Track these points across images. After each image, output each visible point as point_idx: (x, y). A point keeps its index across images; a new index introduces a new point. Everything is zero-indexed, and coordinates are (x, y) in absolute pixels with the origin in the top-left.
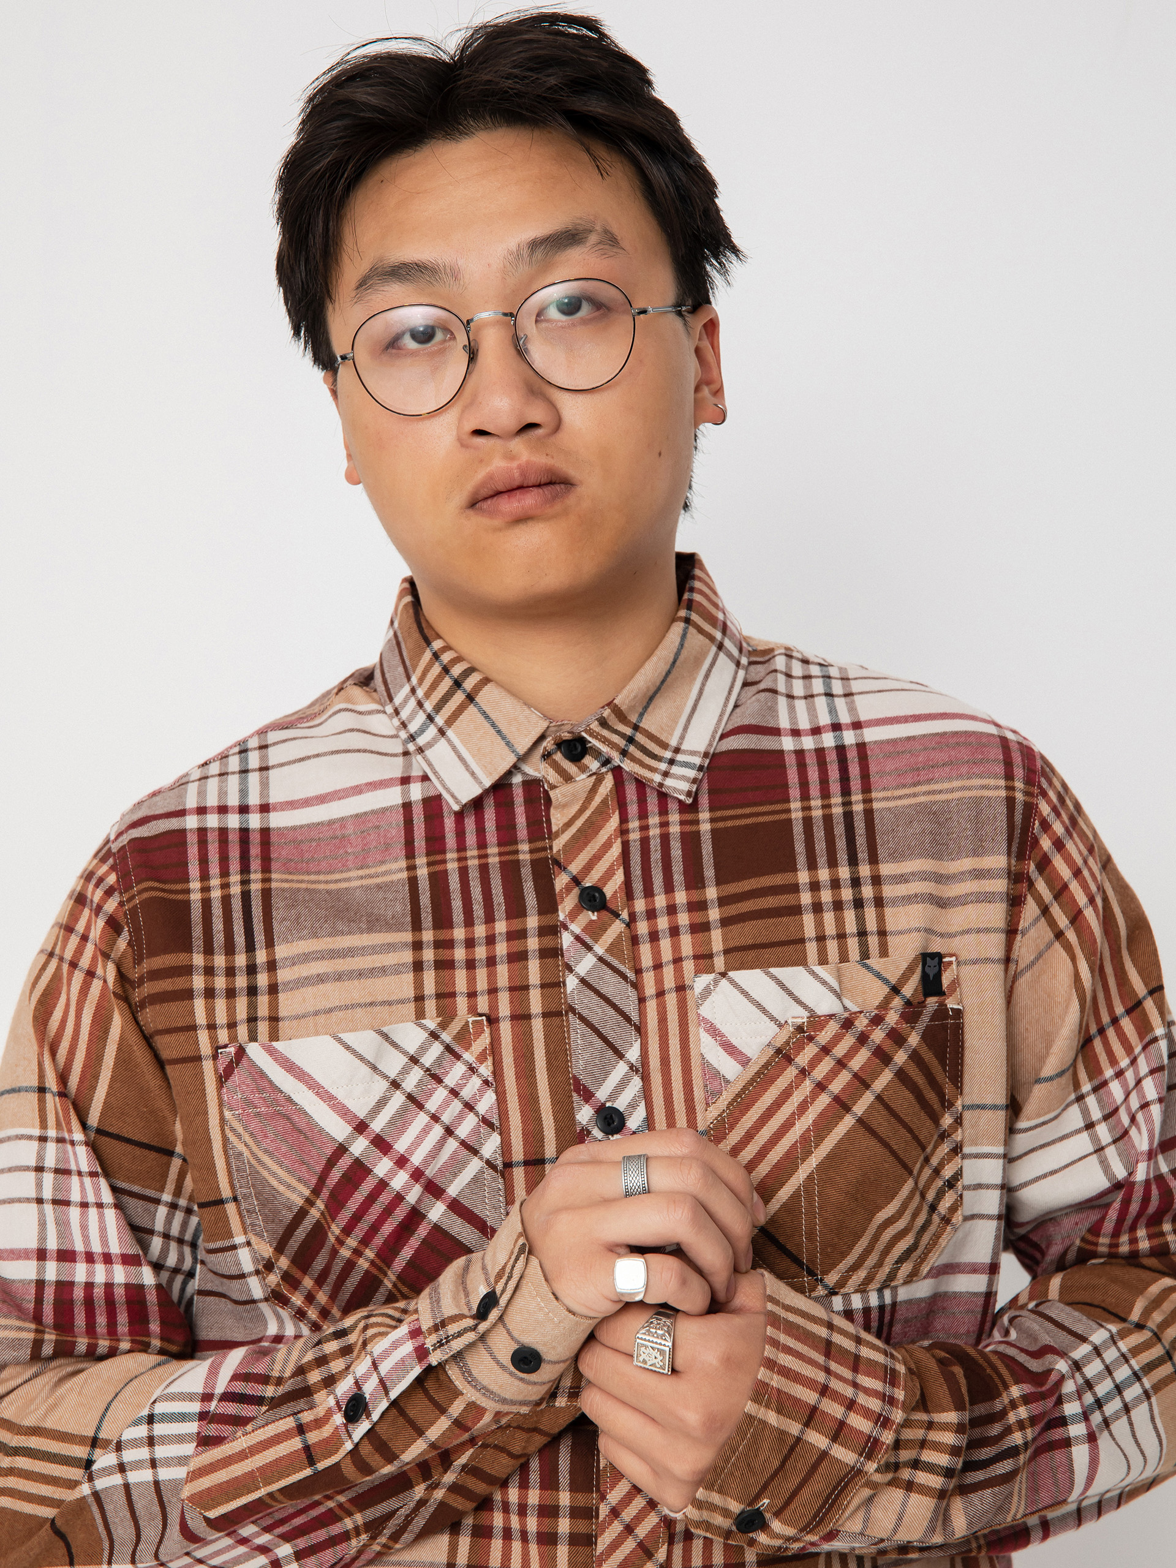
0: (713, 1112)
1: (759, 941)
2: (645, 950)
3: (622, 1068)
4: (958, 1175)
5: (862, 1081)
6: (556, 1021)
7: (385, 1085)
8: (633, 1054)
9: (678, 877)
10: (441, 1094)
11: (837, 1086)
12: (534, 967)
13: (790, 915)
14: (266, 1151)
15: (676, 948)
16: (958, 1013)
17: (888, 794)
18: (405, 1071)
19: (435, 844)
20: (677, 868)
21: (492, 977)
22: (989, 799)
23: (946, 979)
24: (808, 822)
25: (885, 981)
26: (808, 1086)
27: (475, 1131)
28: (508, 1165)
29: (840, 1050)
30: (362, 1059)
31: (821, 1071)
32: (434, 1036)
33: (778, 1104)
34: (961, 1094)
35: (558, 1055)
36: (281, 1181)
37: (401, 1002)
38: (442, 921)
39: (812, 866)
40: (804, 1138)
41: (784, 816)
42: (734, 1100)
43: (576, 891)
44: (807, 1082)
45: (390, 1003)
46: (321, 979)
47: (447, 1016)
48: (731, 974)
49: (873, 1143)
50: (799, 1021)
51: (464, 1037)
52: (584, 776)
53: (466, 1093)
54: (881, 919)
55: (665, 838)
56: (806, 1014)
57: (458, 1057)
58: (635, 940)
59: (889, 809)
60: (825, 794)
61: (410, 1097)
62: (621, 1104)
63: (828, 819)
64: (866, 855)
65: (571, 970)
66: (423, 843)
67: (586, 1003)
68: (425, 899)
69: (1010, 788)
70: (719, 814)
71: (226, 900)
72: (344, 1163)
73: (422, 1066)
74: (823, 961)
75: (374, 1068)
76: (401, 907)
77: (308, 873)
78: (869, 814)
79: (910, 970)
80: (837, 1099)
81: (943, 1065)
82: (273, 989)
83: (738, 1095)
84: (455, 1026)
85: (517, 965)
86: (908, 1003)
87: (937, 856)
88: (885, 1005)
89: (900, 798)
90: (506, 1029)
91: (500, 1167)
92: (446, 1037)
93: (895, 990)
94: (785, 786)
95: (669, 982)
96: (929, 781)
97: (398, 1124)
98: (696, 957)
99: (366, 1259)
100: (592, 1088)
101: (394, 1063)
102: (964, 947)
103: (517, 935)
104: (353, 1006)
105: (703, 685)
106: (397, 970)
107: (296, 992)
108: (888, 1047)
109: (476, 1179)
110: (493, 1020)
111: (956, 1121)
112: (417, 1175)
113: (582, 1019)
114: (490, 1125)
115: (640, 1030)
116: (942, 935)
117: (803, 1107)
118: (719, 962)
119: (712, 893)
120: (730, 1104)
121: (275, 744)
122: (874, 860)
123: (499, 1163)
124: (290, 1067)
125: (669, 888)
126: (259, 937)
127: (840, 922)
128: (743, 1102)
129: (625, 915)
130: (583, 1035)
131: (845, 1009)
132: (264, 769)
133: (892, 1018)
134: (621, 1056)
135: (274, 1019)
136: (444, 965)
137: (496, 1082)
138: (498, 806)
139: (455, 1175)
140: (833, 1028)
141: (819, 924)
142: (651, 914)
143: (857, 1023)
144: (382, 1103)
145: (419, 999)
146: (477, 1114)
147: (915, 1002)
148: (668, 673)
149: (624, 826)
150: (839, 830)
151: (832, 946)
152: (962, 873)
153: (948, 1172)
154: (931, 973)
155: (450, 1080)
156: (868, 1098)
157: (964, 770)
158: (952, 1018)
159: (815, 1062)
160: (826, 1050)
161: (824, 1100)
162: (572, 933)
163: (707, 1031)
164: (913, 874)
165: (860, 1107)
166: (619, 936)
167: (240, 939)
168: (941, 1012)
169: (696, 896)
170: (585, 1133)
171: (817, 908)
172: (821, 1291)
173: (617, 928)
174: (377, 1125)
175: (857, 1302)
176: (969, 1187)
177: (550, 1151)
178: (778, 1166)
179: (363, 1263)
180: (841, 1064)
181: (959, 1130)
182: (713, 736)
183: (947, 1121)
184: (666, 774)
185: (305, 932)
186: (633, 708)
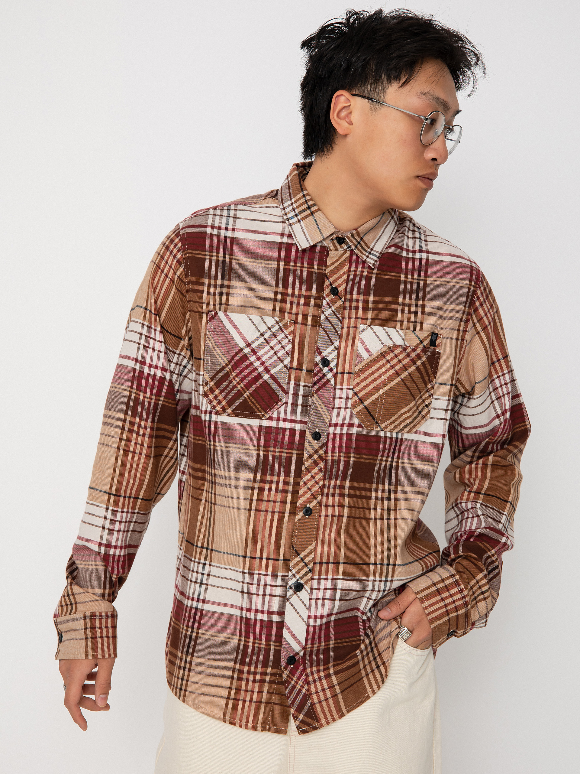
0: (358, 368)
1: (383, 318)
2: (347, 311)
3: (332, 347)
4: (430, 404)
5: (405, 368)
6: (315, 328)
7: (259, 334)
8: (337, 344)
9: (362, 290)
10: (275, 341)
11: (397, 368)
12: (311, 310)
13: (394, 312)
14: (217, 346)
15: (357, 313)
16: (439, 354)
17: (432, 279)
18: (266, 331)
19: (287, 259)
20: (362, 287)
21: (298, 309)
22: (463, 287)
23: (438, 342)
24: (406, 282)
25: (419, 338)
26: (388, 366)
27: (283, 355)
28: (291, 368)
29: (400, 357)
30: (254, 324)
31: (393, 362)
32: (277, 323)
33: (378, 370)
34: (435, 379)
35: (314, 338)
36: (220, 356)
37: (268, 310)
38: (285, 286)
39: (404, 297)
40: (384, 381)
41: (399, 278)
42: (365, 365)
43: (330, 287)
44: (389, 365)
45: (264, 309)
46: (244, 296)
47: (282, 318)
48: (372, 326)
49: (404, 387)
50: (390, 345)
51: (286, 326)
52: (341, 250)
53: (283, 343)
55: (361, 277)
56: (393, 344)
57: (283, 331)
58: (344, 308)
59: (432, 284)
60: (413, 275)
61: (266, 340)
62: (329, 358)
63: (412, 283)
64: (422, 298)
65: (323, 313)
66: (284, 257)
67: (326, 324)
68: (281, 276)
69: (470, 285)
70: (379, 272)
71: (217, 261)
72: (241, 354)
73: (271, 331)
74: (401, 328)
75: (257, 328)
76: (273, 277)
77: (245, 257)
78: (425, 285)
79: (427, 337)
80: (396, 372)
81: (432, 369)
82: (228, 294)
83: (366, 364)
84: (284, 322)
85: (306, 307)
86: (425, 347)
87: (444, 302)
88: (417, 346)
89: (436, 281)
90: (299, 326)
91: (289, 368)
92: (281, 324)
93: (422, 342)
94: (401, 268)
95: (352, 325)
96: (446, 278)
97: (260, 347)
98: (362, 319)
99: (241, 387)
100: (322, 351)
101: (263, 328)
102: (444, 333)
103: (308, 297)
104: (253, 307)
105: (385, 229)
106: (268, 299)
107: (236, 298)
108: (416, 359)
109: (280, 370)
110: (296, 323)
111: (432, 387)
112: (263, 363)
113: (324, 329)
114: (288, 355)
115: (340, 337)
116: (439, 328)
117: (386, 372)
118: (369, 322)
119: (371, 298)
120: (363, 366)
121: (240, 210)
122: (424, 299)
123: (288, 367)
124: (231, 321)
125: (358, 293)
126: (226, 276)
127: (409, 317)
129: (343, 299)
130: (323, 335)
131: (405, 345)
132: (235, 218)
133: (419, 350)
134: (333, 344)
135: (227, 305)
136: (283, 302)
137: (292, 342)
138: (310, 254)
139: (274, 367)
140: (400, 350)
141: (402, 317)
142: (351, 300)
143: (407, 350)
144: (257, 339)
145: (274, 310)
146: (285, 350)
147: (427, 347)
148: (377, 224)
149: (350, 269)
150: (415, 288)
151: (405, 324)
152: (450, 309)
153: (427, 402)
154: (434, 339)
155: (279, 338)
156: (406, 373)
157: (457, 276)
158: (437, 354)
159: (392, 359)
160: (396, 356)
161: (392, 371)
162: (326, 301)
163: (361, 343)
164: (435, 306)
165: (403, 376)
166: (340, 306)
167: (220, 275)
168: (434, 352)
169: (366, 298)
170: (317, 364)
171: (403, 312)
172: (378, 429)
173: (340, 303)
174: (254, 346)
175: (389, 435)
176: (433, 408)
177: (305, 367)
178: (374, 388)
179: (239, 388)
180: (400, 361)
181: (433, 390)
182: (384, 248)
183: (429, 386)
184: (367, 257)
185: (242, 280)
186: (363, 233)
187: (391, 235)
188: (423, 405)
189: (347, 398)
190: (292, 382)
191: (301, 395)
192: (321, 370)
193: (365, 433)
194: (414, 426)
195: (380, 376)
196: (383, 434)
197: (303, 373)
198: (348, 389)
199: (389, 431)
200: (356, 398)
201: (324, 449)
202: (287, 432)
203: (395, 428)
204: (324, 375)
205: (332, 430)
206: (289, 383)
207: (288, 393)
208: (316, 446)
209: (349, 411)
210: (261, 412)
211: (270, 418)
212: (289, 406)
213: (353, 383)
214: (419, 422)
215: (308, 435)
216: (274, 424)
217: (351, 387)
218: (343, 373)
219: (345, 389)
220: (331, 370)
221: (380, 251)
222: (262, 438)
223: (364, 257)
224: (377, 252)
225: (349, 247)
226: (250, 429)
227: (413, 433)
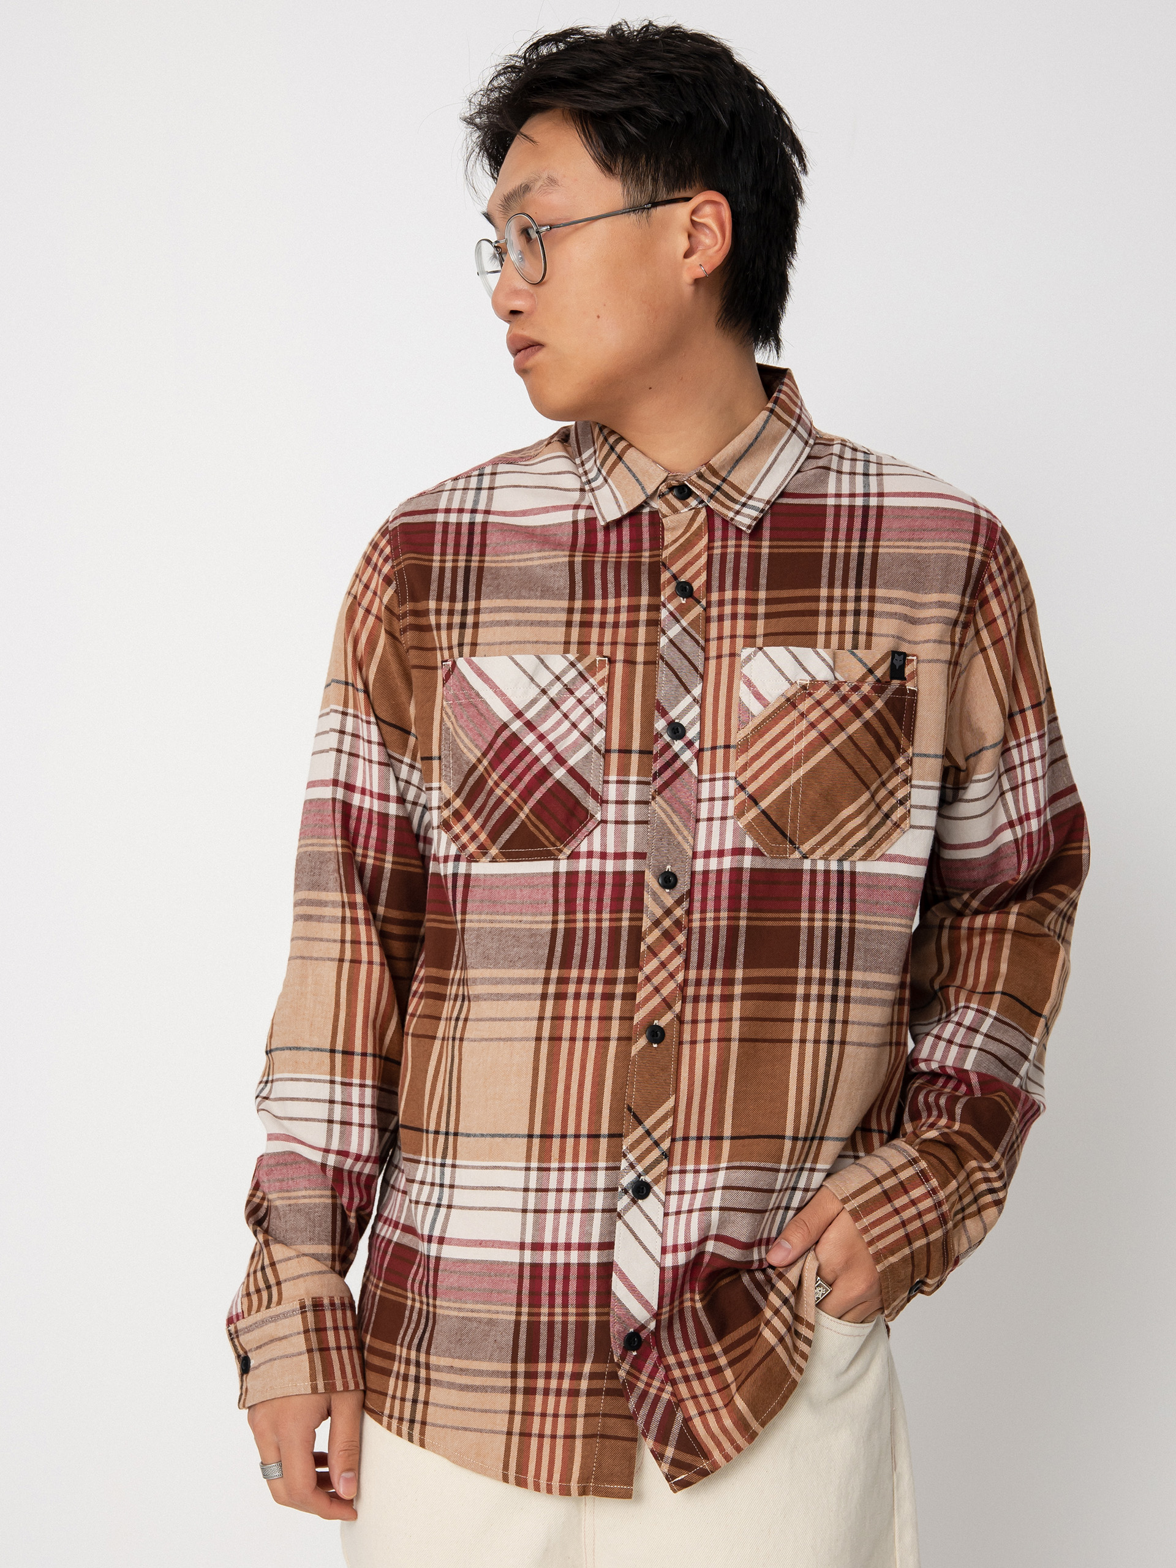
0: (742, 734)
1: (787, 630)
2: (714, 628)
3: (688, 699)
4: (907, 797)
5: (840, 726)
6: (651, 667)
7: (538, 691)
8: (697, 691)
9: (742, 581)
10: (572, 701)
11: (823, 726)
12: (642, 631)
13: (810, 616)
14: (460, 727)
15: (734, 627)
16: (914, 693)
17: (891, 543)
18: (551, 684)
19: (590, 548)
20: (743, 575)
21: (615, 634)
22: (957, 556)
23: (908, 670)
24: (833, 556)
25: (865, 665)
26: (804, 724)
27: (590, 727)
29: (828, 704)
30: (525, 672)
31: (814, 716)
32: (573, 665)
33: (783, 734)
34: (912, 745)
35: (650, 685)
36: (465, 745)
37: (555, 643)
38: (589, 595)
39: (831, 585)
40: (798, 757)
41: (818, 550)
42: (756, 728)
43: (674, 584)
44: (804, 721)
45: (548, 643)
46: (507, 623)
47: (582, 655)
48: (765, 648)
49: (842, 765)
50: (804, 682)
51: (592, 669)
52: (686, 510)
53: (588, 703)
54: (870, 625)
55: (737, 555)
56: (809, 678)
58: (708, 620)
59: (889, 554)
60: (849, 539)
61: (552, 700)
62: (684, 722)
63: (847, 556)
64: (868, 582)
65: (664, 633)
66: (582, 546)
67: (672, 656)
68: (578, 577)
69: (973, 551)
70: (775, 543)
71: (455, 570)
72: (506, 734)
73: (562, 683)
74: (826, 647)
75: (532, 679)
76: (564, 582)
77: (508, 554)
78: (875, 556)
79: (882, 660)
80: (822, 734)
81: (900, 725)
82: (476, 625)
83: (759, 725)
84: (588, 661)
85: (632, 630)
86: (878, 681)
87: (915, 590)
88: (862, 680)
89: (898, 547)
90: (619, 667)
91: (603, 751)
92: (580, 667)
93: (871, 671)
94: (823, 529)
95: (726, 650)
97: (543, 716)
98: (745, 637)
99: (511, 799)
100: (667, 709)
101: (545, 678)
102: (926, 651)
103: (634, 609)
104: (525, 642)
105: (778, 455)
106: (555, 624)
107: (490, 629)
108: (861, 706)
109: (586, 757)
110: (612, 661)
111: (907, 762)
112: (550, 747)
113: (667, 664)
114: (600, 725)
115: (703, 677)
116: (909, 642)
117: (800, 737)
119: (762, 595)
120: (753, 730)
122: (873, 585)
123: (603, 749)
124: (481, 674)
125: (735, 587)
126: (472, 593)
127: (842, 624)
128: (760, 731)
129: (704, 602)
130: (666, 675)
131: (836, 679)
132: (491, 488)
133: (866, 688)
134: (689, 692)
135: (474, 644)
136: (586, 624)
137: (608, 699)
138: (632, 526)
139: (575, 753)
141: (829, 624)
142: (721, 603)
143: (842, 688)
144: (533, 702)
145: (567, 643)
146: (593, 717)
147: (884, 681)
148: (751, 445)
149: (711, 544)
150: (853, 564)
151: (835, 639)
152: (930, 603)
153: (900, 795)
154: (898, 664)
155: (579, 694)
156: (842, 737)
157: (945, 536)
158: (909, 695)
159: (811, 709)
160: (819, 703)
161: (813, 734)
162: (668, 610)
163: (745, 683)
164: (896, 599)
165: (836, 742)
166: (698, 617)
167: (460, 592)
168: (902, 690)
169: (752, 595)
170: (659, 736)
171: (829, 613)
172: (797, 855)
173: (697, 610)
174: (529, 715)
175: (821, 866)
176: (916, 807)
177: (636, 745)
178: (778, 772)
179: (509, 801)
180: (828, 713)
181: (910, 768)
182: (777, 490)
183: (901, 761)
184: (738, 513)
185: (502, 595)
186: (723, 467)
187: (794, 466)
188: (893, 801)
189: (725, 798)
190: (613, 777)
191: (632, 803)
192: (668, 746)
193: (768, 866)
194: (878, 845)
195: (789, 747)
196: (807, 865)
197: (635, 758)
198: (726, 778)
199: (821, 858)
200: (742, 796)
201: (685, 905)
202: (609, 880)
203: (832, 851)
204: (676, 757)
205: (699, 865)
206: (606, 782)
207: (607, 802)
208: (669, 901)
209: (730, 823)
210: (554, 845)
211: (575, 856)
212: (611, 828)
213: (736, 764)
214: (888, 835)
215: (651, 880)
216: (582, 865)
217: (732, 774)
218: (714, 748)
219: (719, 779)
220: (689, 744)
221: (767, 498)
222: (562, 895)
223: (731, 514)
224: (760, 500)
225: (702, 502)
226: (536, 883)
227: (878, 860)
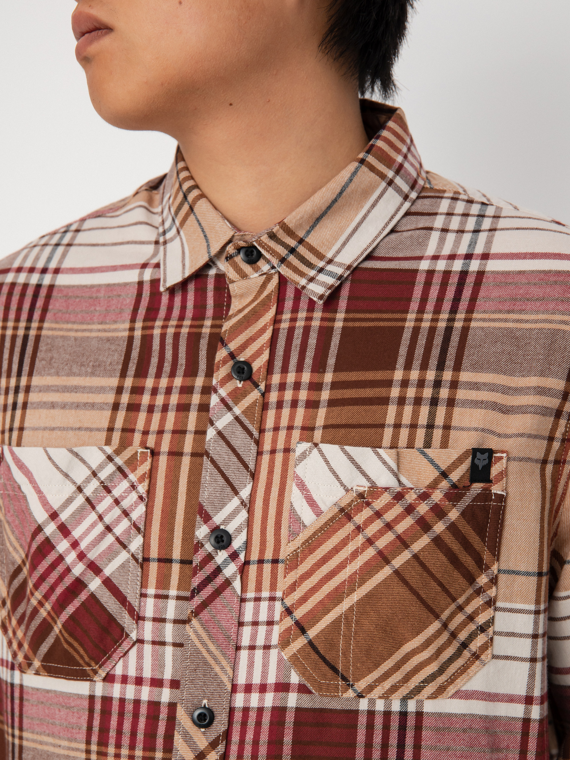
0: (292, 547)
1: (350, 422)
2: (271, 414)
3: (235, 502)
4: (491, 622)
5: (403, 542)
6: (198, 459)
7: (73, 488)
9: (308, 361)
10: (108, 501)
11: (382, 543)
12: (193, 416)
15: (292, 417)
16: (501, 499)
17: (486, 316)
19: (151, 315)
20: (310, 354)
21: (163, 420)
23: (495, 471)
24: (416, 330)
25: (437, 467)
26: (360, 540)
27: (127, 532)
28: (146, 560)
29: (389, 516)
30: (58, 467)
31: (372, 529)
32: (110, 458)
33: (336, 550)
34: (498, 560)
35: (196, 485)
36: (11, 544)
37: (98, 430)
39: (408, 367)
40: (352, 578)
41: (400, 324)
42: (307, 541)
43: (231, 363)
44: (361, 536)
45: (90, 430)
47: (124, 444)
48: (321, 446)
49: (404, 590)
50: (361, 489)
51: (132, 463)
52: (256, 275)
53: (126, 504)
54: (449, 416)
55: (307, 330)
56: (369, 485)
57: (125, 476)
58: (265, 407)
59: (482, 328)
60: (437, 310)
61: (88, 500)
62: (230, 528)
64: (452, 363)
65: (212, 424)
66: (144, 312)
67: (218, 450)
68: (135, 354)
70: (351, 316)
71: (14, 338)
72: (40, 538)
76: (118, 358)
77: (68, 322)
78: (465, 330)
79: (460, 461)
80: (380, 553)
81: (482, 536)
82: (25, 406)
83: (310, 538)
85: (183, 414)
86: (454, 486)
88: (434, 485)
89: (494, 320)
90: (163, 460)
91: (140, 560)
92: (119, 461)
93: (444, 475)
94: (409, 300)
95: (281, 444)
97: (77, 518)
98: (303, 428)
99: (45, 610)
100: (211, 513)
101: (80, 474)
102: (514, 447)
103: (187, 390)
105: (369, 212)
106: (102, 407)
107: (36, 411)
108: (430, 518)
109: (123, 566)
110: (155, 453)
111: (491, 581)
112: (82, 556)
113: (213, 462)
115: (254, 476)
116: (499, 435)
117: (355, 555)
118: (318, 434)
119: (328, 377)
120: (303, 543)
121: (85, 230)
122: (457, 368)
123: (140, 557)
125: (300, 369)
126: (26, 368)
127: (416, 414)
129: (262, 386)
130: (211, 474)
131: (400, 485)
132: (69, 245)
133: (437, 496)
134: (236, 493)
135: (21, 429)
136: (133, 408)
137: (148, 499)
138: (196, 291)
139: (110, 561)
140: (386, 498)
141: (399, 415)
142: (282, 387)
143: (407, 497)
146: (130, 520)
147: (461, 486)
148: (335, 201)
149: (279, 317)
150: (438, 340)
151: (404, 433)
152: (528, 388)
153: (481, 619)
154: (481, 464)
155: (117, 492)
156: (406, 556)
158: (494, 501)
159: (369, 521)
160: (378, 514)
161: (370, 552)
162: (220, 396)
163: (297, 485)
164: (485, 384)
165: (398, 562)
166: (255, 402)
167: (15, 367)
168: (486, 495)
169: (317, 378)
170: (199, 545)
171: (402, 401)
172: (350, 694)
173: (255, 395)
174: (64, 516)
175: (380, 706)
176: (500, 634)
177: (176, 554)
178: (329, 596)
179: (43, 613)
180: (389, 526)
181: (494, 589)
182: (362, 253)
183: (483, 580)
184: (312, 280)
185: (53, 371)
186: (300, 226)
187: (387, 224)
188: (472, 627)
189: (270, 623)
190: (151, 591)
191: (170, 621)
192: (209, 558)
193: (317, 706)
194: (452, 680)
195: (342, 566)
196: (363, 705)
197: (176, 568)
198: (272, 599)
199: (380, 698)
200: (289, 622)
201: (221, 748)
202: (143, 710)
203: (394, 689)
204: (218, 570)
205: (239, 700)
206: (143, 595)
207: (143, 619)
208: (202, 742)
209: (274, 653)
210: (90, 666)
211: (109, 679)
212: (148, 649)
213: (284, 583)
214: (464, 669)
215: (181, 714)
216: (116, 691)
217: (279, 594)
218: (261, 562)
219: (265, 599)
220: (234, 556)
221: (348, 263)
222: (96, 723)
223: (303, 282)
224: (340, 265)
225: (273, 267)
226: (73, 704)
227: (451, 697)
